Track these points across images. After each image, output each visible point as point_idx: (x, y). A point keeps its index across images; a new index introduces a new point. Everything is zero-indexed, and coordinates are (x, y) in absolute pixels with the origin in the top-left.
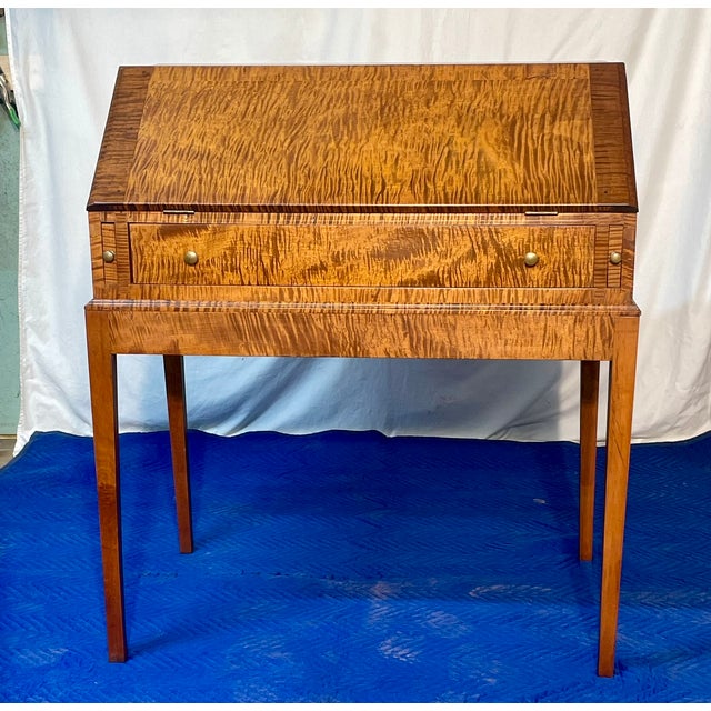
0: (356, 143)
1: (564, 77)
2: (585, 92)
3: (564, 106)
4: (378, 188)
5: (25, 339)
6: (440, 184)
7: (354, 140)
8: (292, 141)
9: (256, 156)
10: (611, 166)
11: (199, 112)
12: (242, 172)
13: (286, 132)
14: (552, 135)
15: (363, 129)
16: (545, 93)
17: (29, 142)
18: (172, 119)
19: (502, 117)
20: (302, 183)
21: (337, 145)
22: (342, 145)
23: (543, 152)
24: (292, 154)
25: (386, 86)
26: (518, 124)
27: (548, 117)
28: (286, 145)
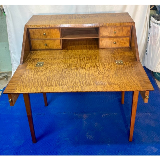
5: (11, 55)
17: (8, 18)
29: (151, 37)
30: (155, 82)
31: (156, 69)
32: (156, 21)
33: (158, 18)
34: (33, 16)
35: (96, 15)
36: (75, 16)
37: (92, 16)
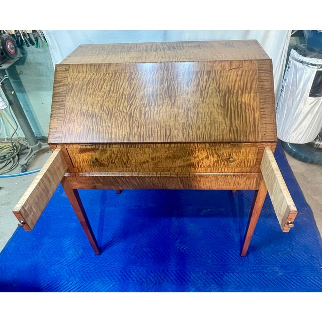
0: (158, 107)
1: (246, 68)
2: (256, 77)
3: (246, 86)
4: (168, 133)
6: (194, 130)
7: (157, 105)
8: (130, 107)
9: (116, 115)
10: (267, 119)
11: (90, 91)
12: (110, 125)
13: (128, 102)
14: (242, 102)
15: (160, 100)
16: (238, 78)
18: (79, 95)
19: (220, 91)
20: (136, 130)
21: (150, 108)
22: (152, 109)
23: (238, 111)
24: (131, 114)
25: (169, 74)
26: (227, 96)
27: (240, 92)
28: (128, 109)
29: (287, 86)
30: (283, 157)
31: (288, 138)
32: (300, 58)
33: (305, 51)
34: (80, 46)
35: (197, 44)
36: (157, 46)
37: (190, 45)
